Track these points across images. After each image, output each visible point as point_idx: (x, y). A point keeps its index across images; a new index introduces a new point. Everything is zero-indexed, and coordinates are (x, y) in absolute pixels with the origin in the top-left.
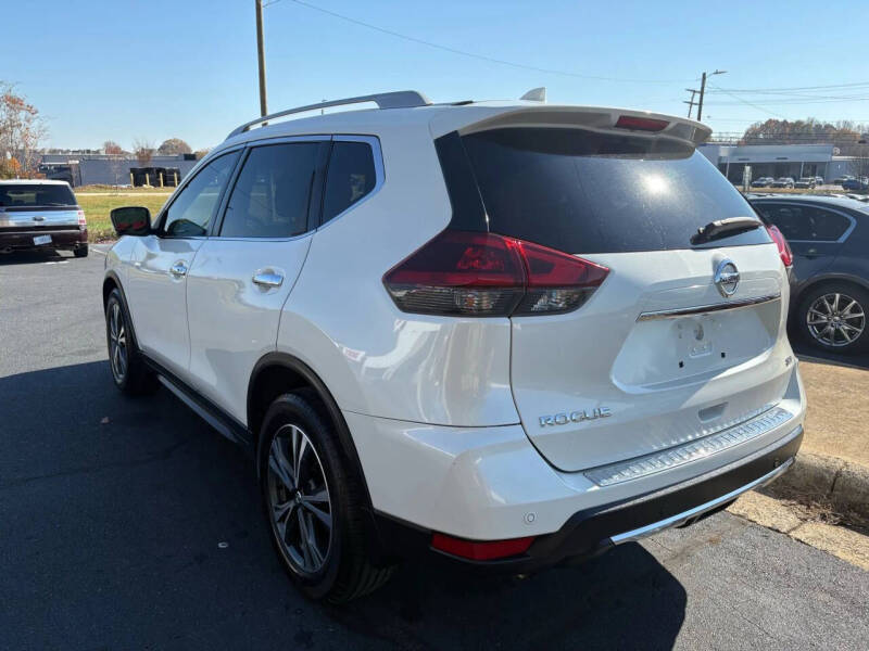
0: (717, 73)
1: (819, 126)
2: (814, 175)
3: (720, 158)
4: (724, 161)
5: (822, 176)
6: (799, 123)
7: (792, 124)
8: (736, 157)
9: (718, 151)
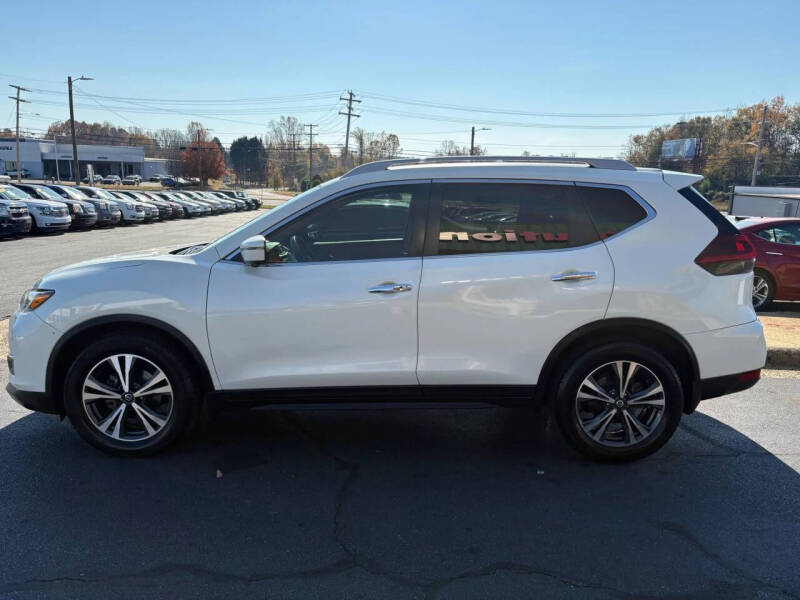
0: (82, 79)
1: (113, 129)
2: (131, 173)
3: (42, 155)
4: (47, 158)
5: (139, 174)
6: (96, 126)
7: (90, 126)
8: (61, 155)
9: (38, 148)
